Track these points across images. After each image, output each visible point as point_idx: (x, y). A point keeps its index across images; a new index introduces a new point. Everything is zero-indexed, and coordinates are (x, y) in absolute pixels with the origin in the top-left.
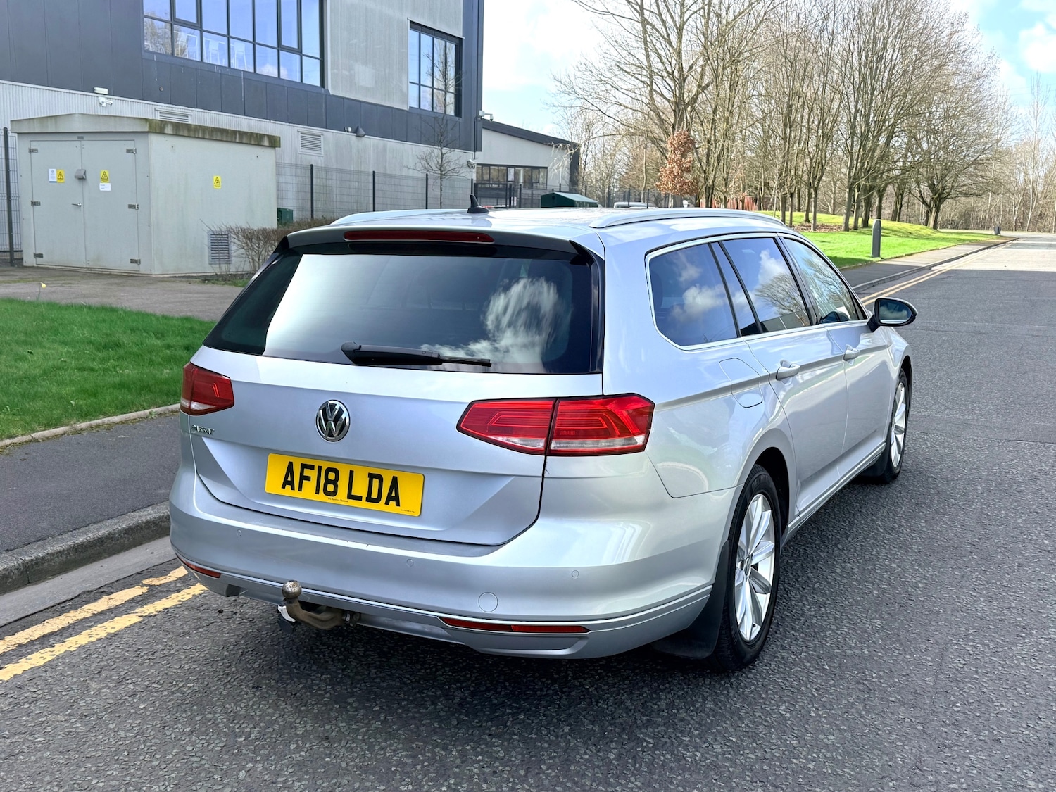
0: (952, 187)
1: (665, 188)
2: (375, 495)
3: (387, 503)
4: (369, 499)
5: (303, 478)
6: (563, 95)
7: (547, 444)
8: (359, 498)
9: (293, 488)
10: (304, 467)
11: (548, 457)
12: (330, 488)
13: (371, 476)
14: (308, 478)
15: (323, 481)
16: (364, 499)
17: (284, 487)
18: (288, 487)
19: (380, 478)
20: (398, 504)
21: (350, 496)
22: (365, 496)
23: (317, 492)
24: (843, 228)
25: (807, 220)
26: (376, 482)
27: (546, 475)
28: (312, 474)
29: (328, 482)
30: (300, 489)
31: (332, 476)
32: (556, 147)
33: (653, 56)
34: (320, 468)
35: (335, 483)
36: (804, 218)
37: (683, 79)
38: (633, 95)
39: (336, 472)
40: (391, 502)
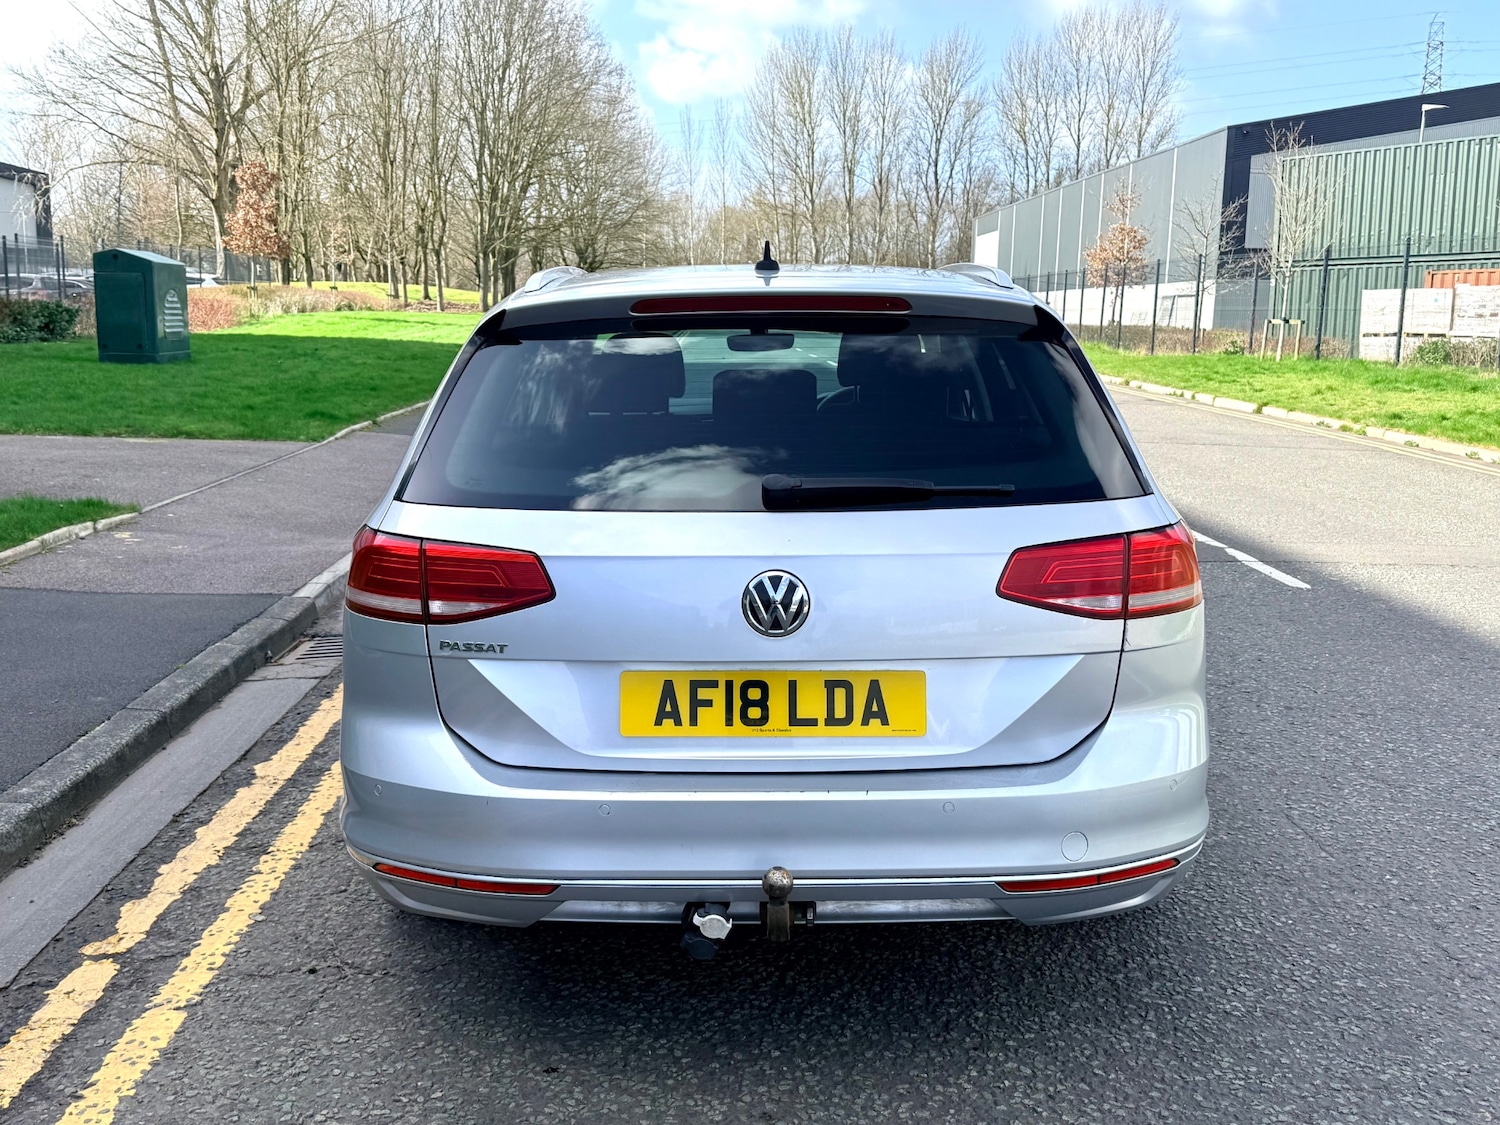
0: (606, 253)
1: (239, 247)
2: (840, 712)
3: (865, 722)
4: (831, 720)
5: (696, 704)
6: (27, 95)
7: (1125, 602)
8: (813, 722)
9: (678, 722)
10: (695, 685)
11: (1128, 622)
12: (754, 713)
13: (831, 686)
14: (709, 703)
15: (737, 703)
16: (821, 722)
17: (658, 722)
18: (668, 723)
19: (848, 687)
20: (885, 722)
21: (794, 720)
22: (822, 715)
23: (729, 722)
24: (481, 307)
25: (427, 296)
26: (840, 694)
27: (1126, 648)
28: (718, 696)
29: (747, 704)
30: (694, 721)
31: (754, 694)
32: (20, 180)
33: (168, 44)
34: (729, 685)
35: (762, 704)
36: (422, 294)
37: (219, 84)
38: (148, 103)
39: (763, 687)
40: (871, 721)
